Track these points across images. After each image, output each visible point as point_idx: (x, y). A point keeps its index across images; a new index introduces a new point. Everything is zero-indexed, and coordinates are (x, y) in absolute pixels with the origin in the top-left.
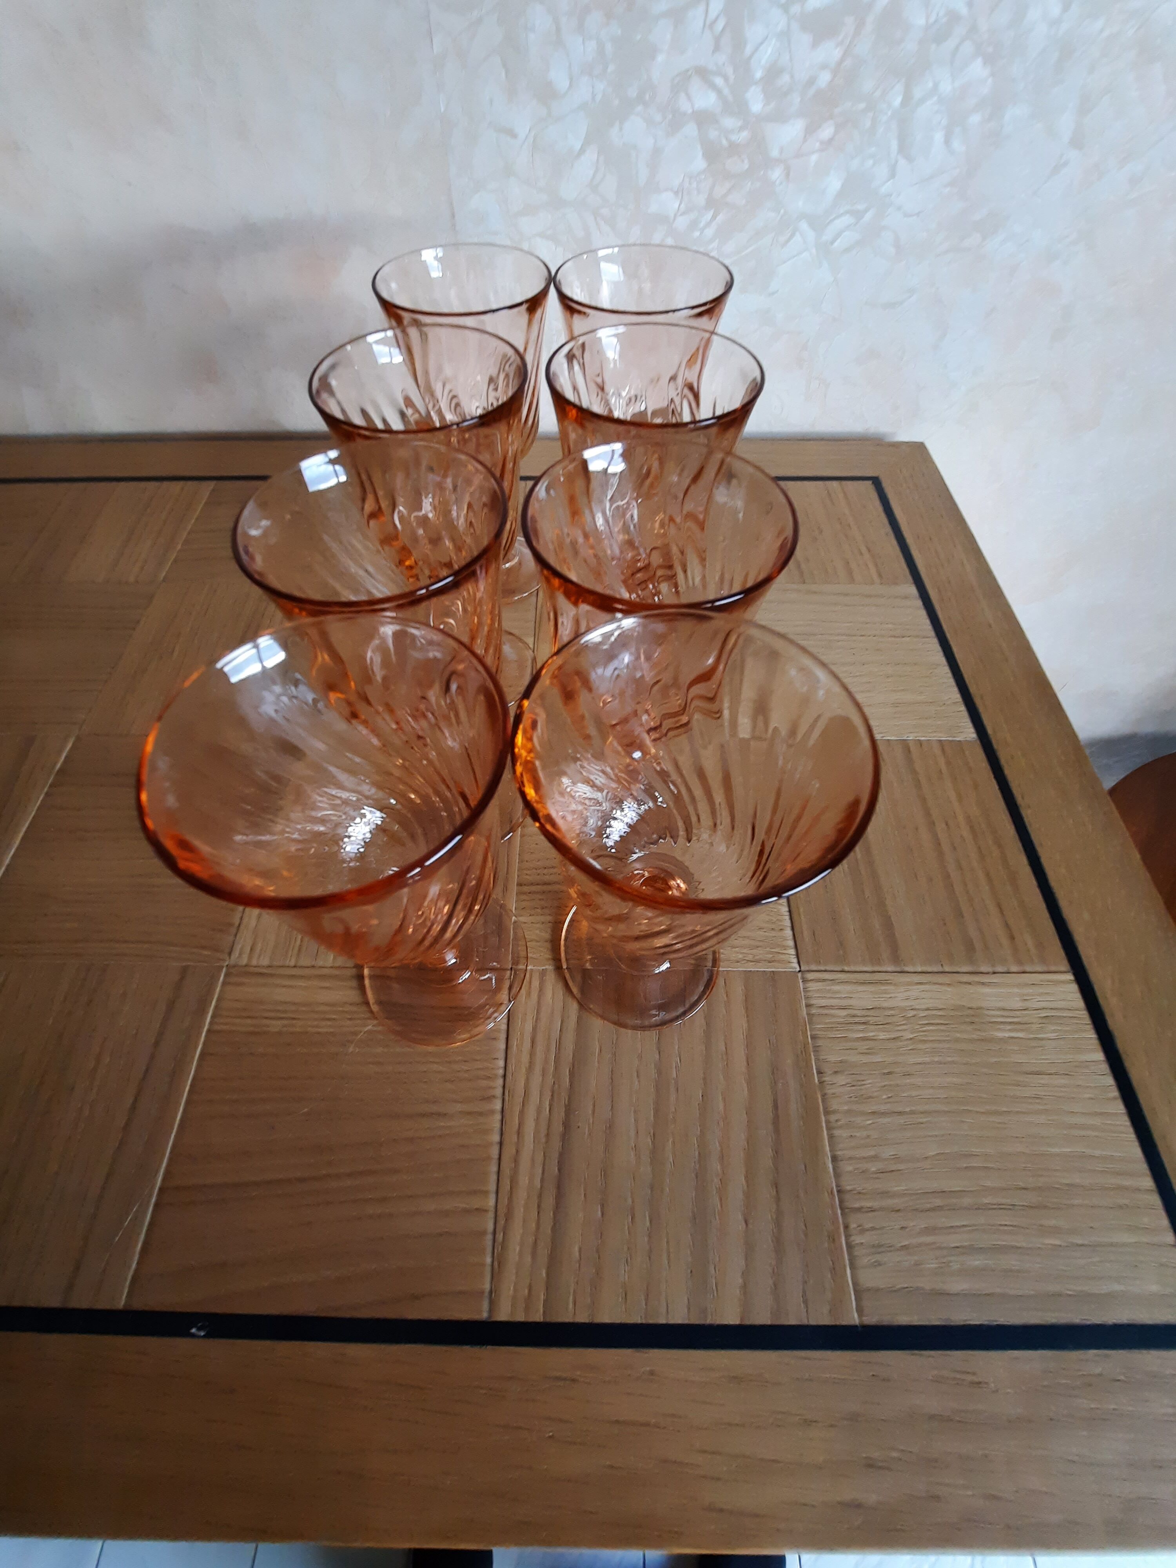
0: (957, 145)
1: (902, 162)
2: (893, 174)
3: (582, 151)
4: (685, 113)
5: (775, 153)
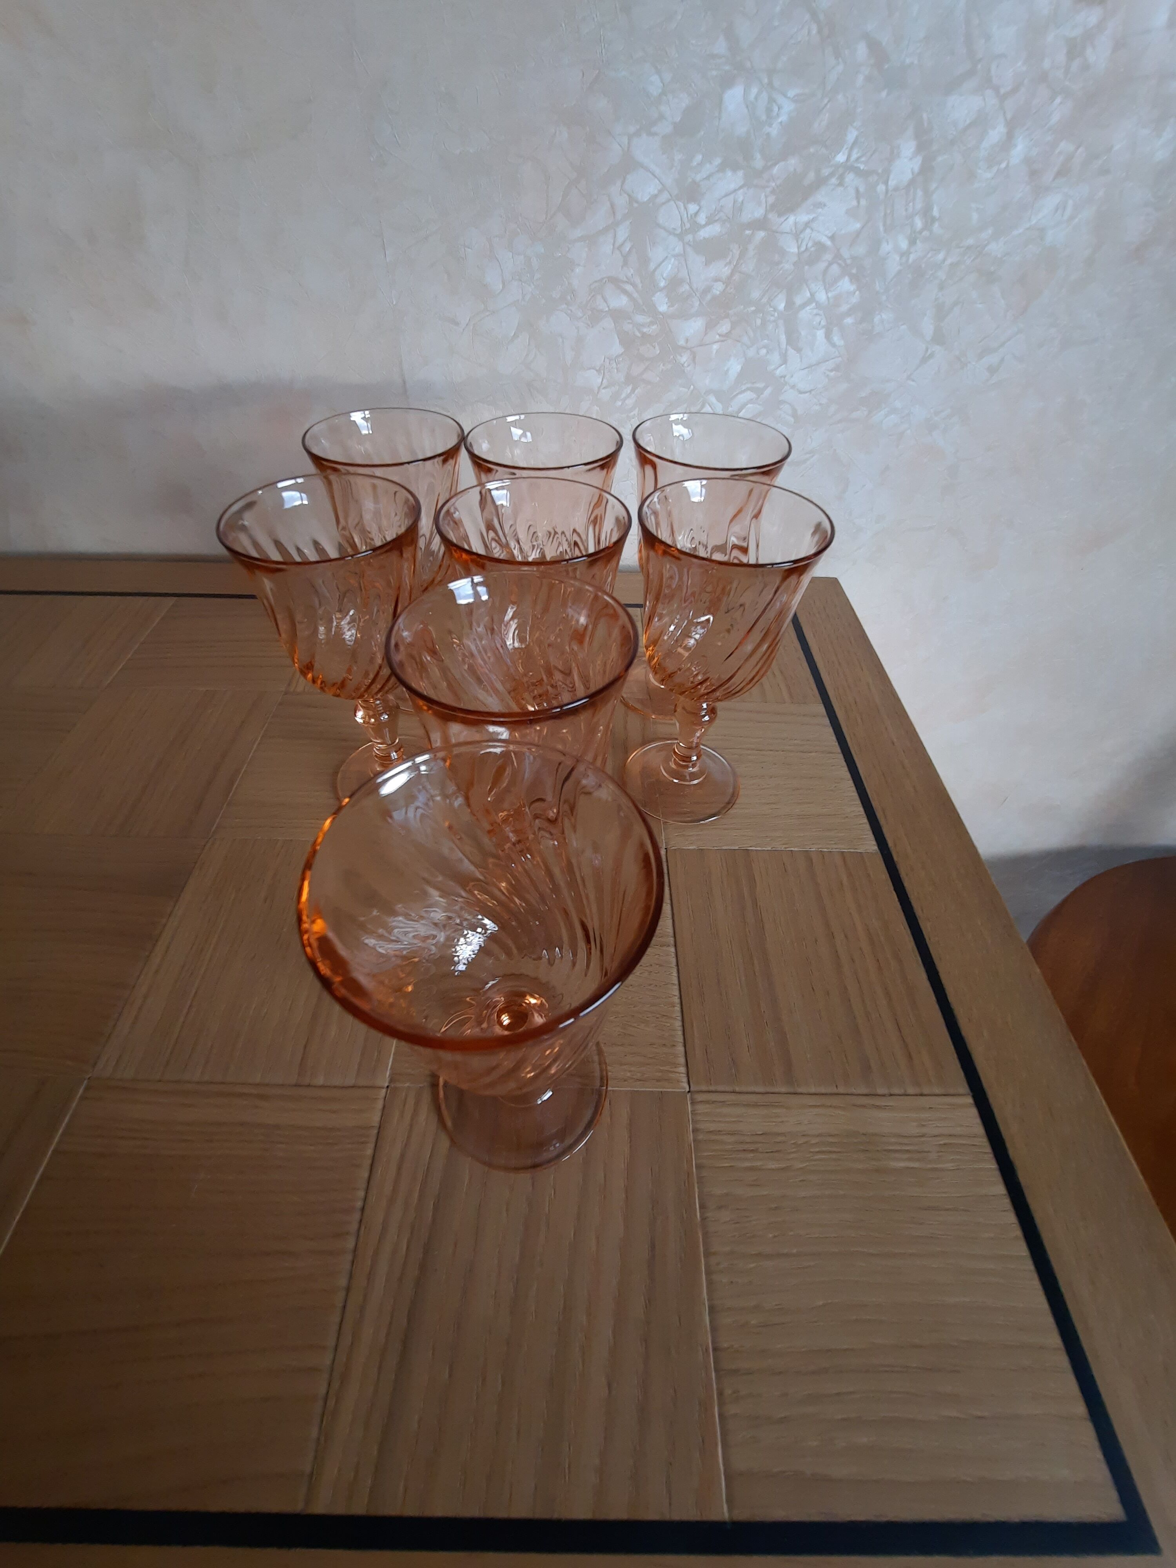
0: (836, 339)
1: (791, 352)
2: (785, 361)
3: (516, 336)
4: (602, 311)
5: (682, 342)
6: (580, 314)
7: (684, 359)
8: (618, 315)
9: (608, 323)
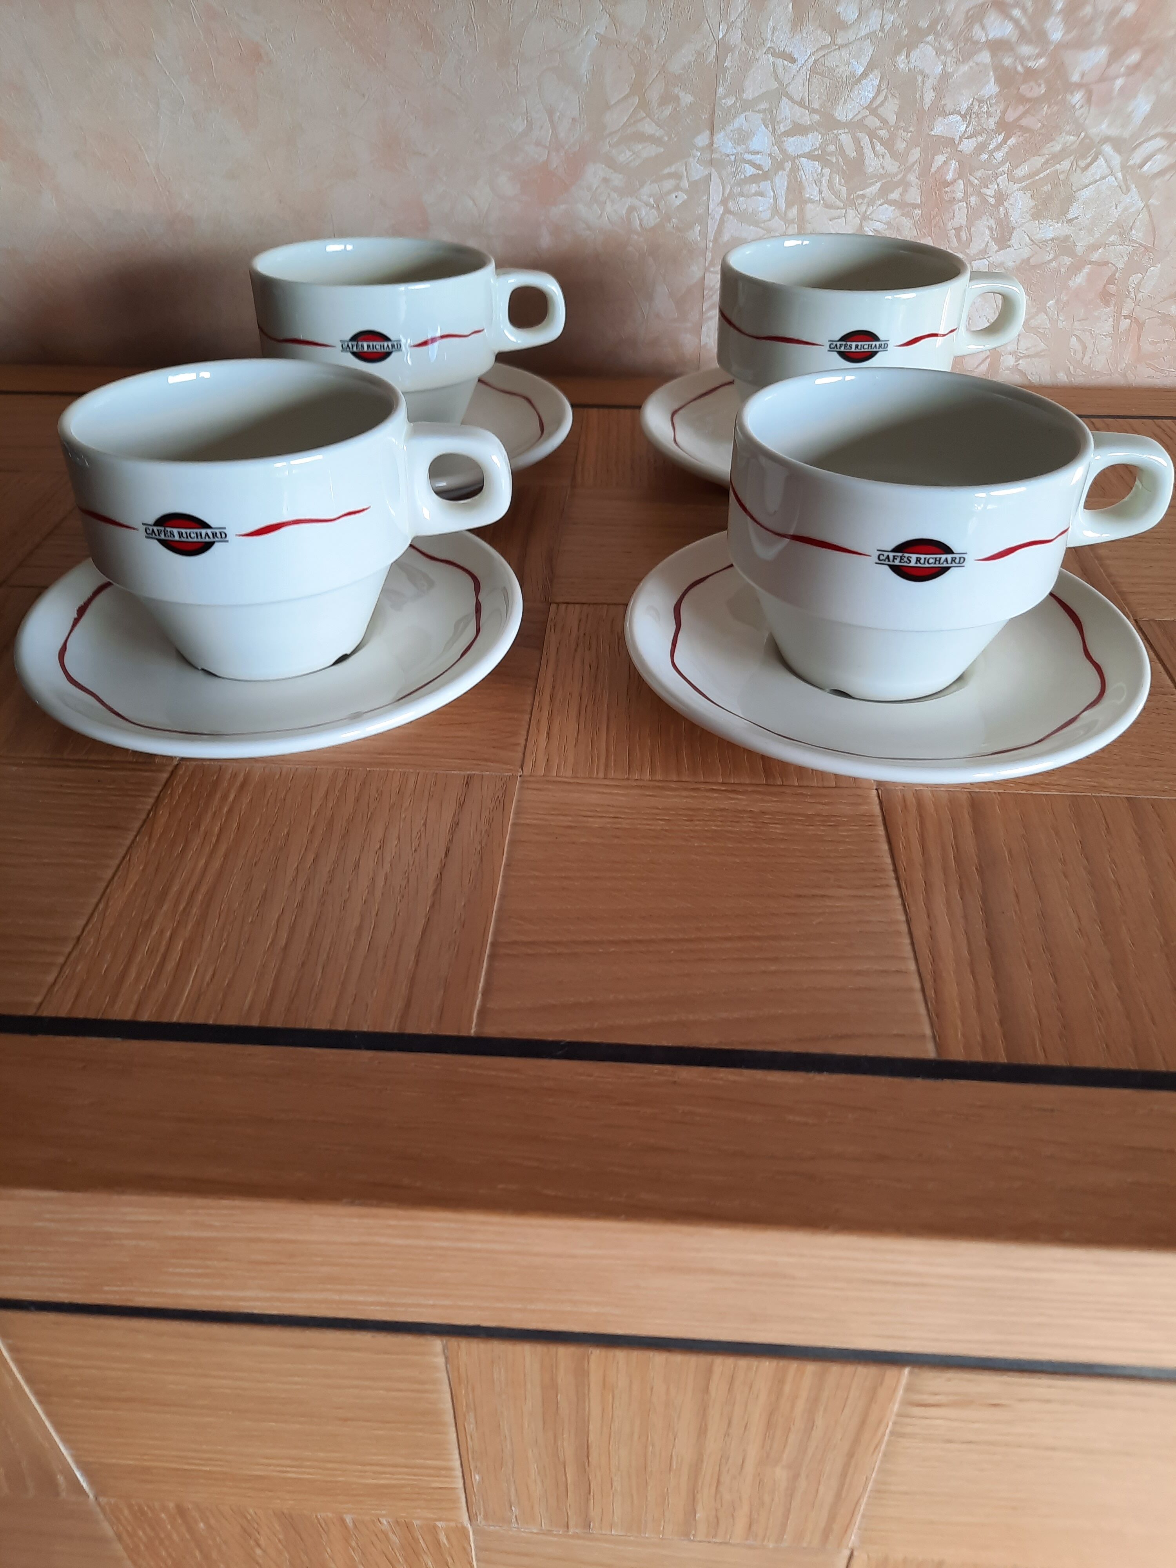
3: (864, 75)
4: (977, 43)
5: (1075, 78)
6: (949, 46)
7: (1077, 98)
8: (998, 46)
9: (985, 57)
